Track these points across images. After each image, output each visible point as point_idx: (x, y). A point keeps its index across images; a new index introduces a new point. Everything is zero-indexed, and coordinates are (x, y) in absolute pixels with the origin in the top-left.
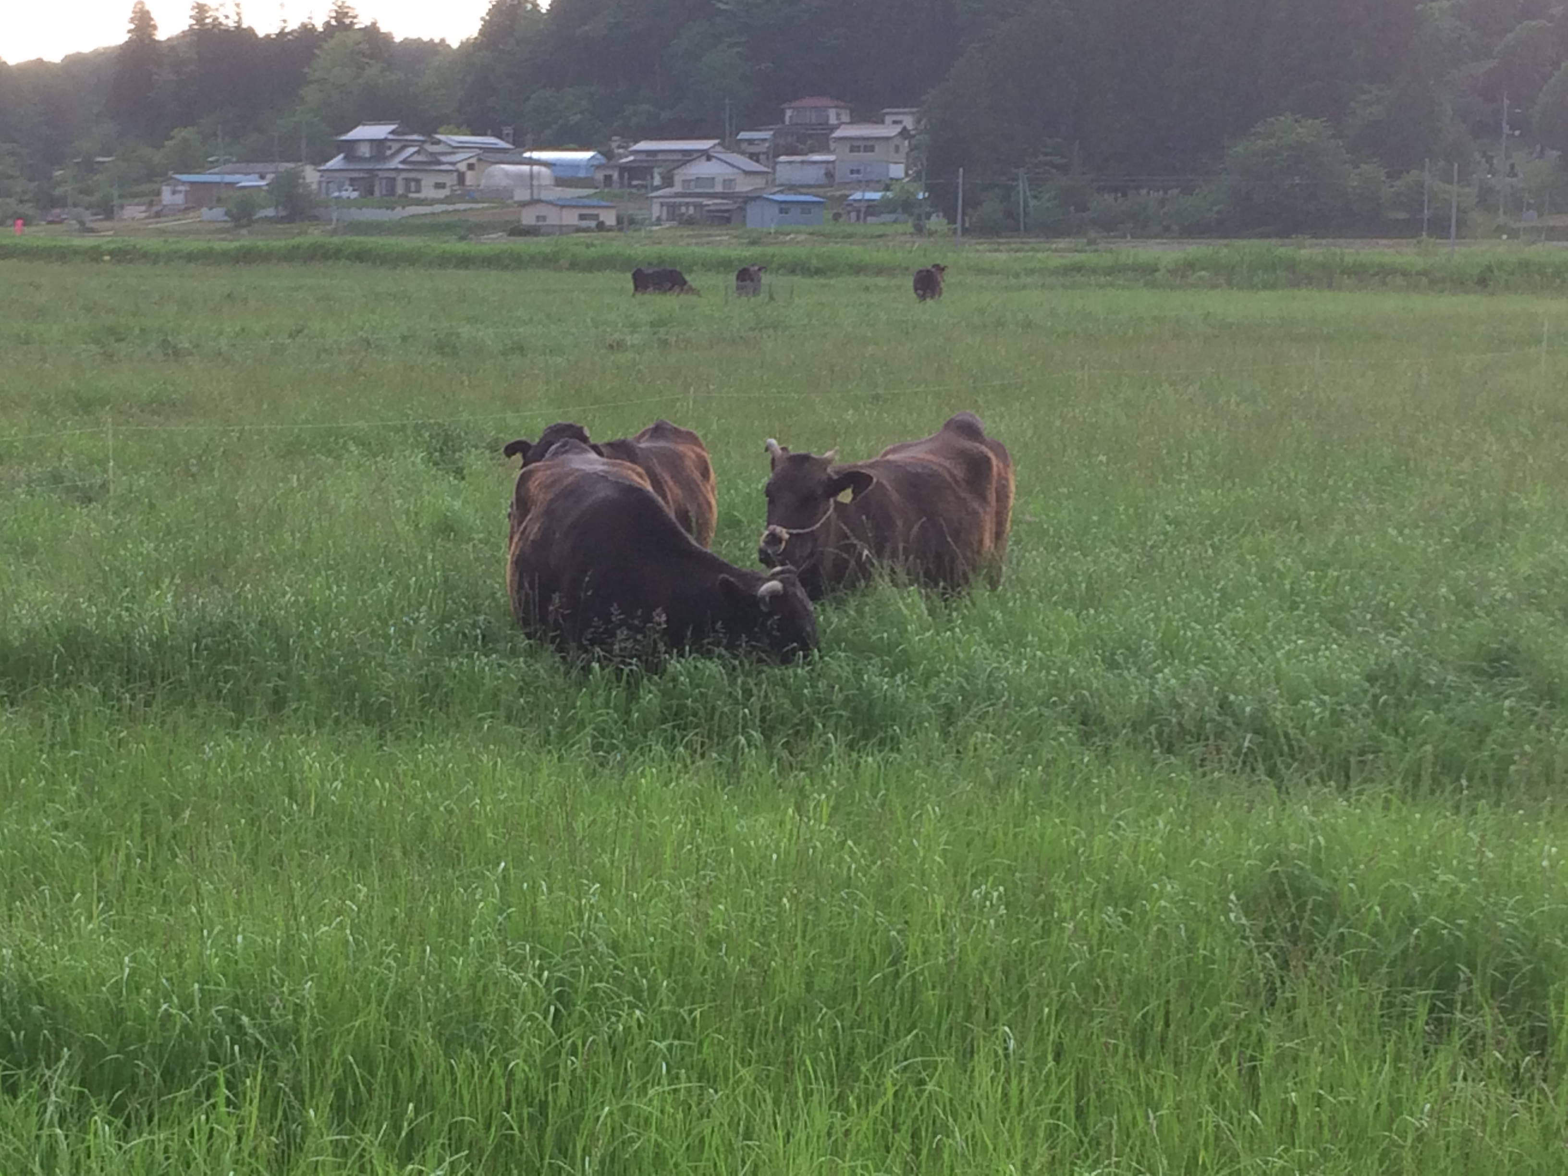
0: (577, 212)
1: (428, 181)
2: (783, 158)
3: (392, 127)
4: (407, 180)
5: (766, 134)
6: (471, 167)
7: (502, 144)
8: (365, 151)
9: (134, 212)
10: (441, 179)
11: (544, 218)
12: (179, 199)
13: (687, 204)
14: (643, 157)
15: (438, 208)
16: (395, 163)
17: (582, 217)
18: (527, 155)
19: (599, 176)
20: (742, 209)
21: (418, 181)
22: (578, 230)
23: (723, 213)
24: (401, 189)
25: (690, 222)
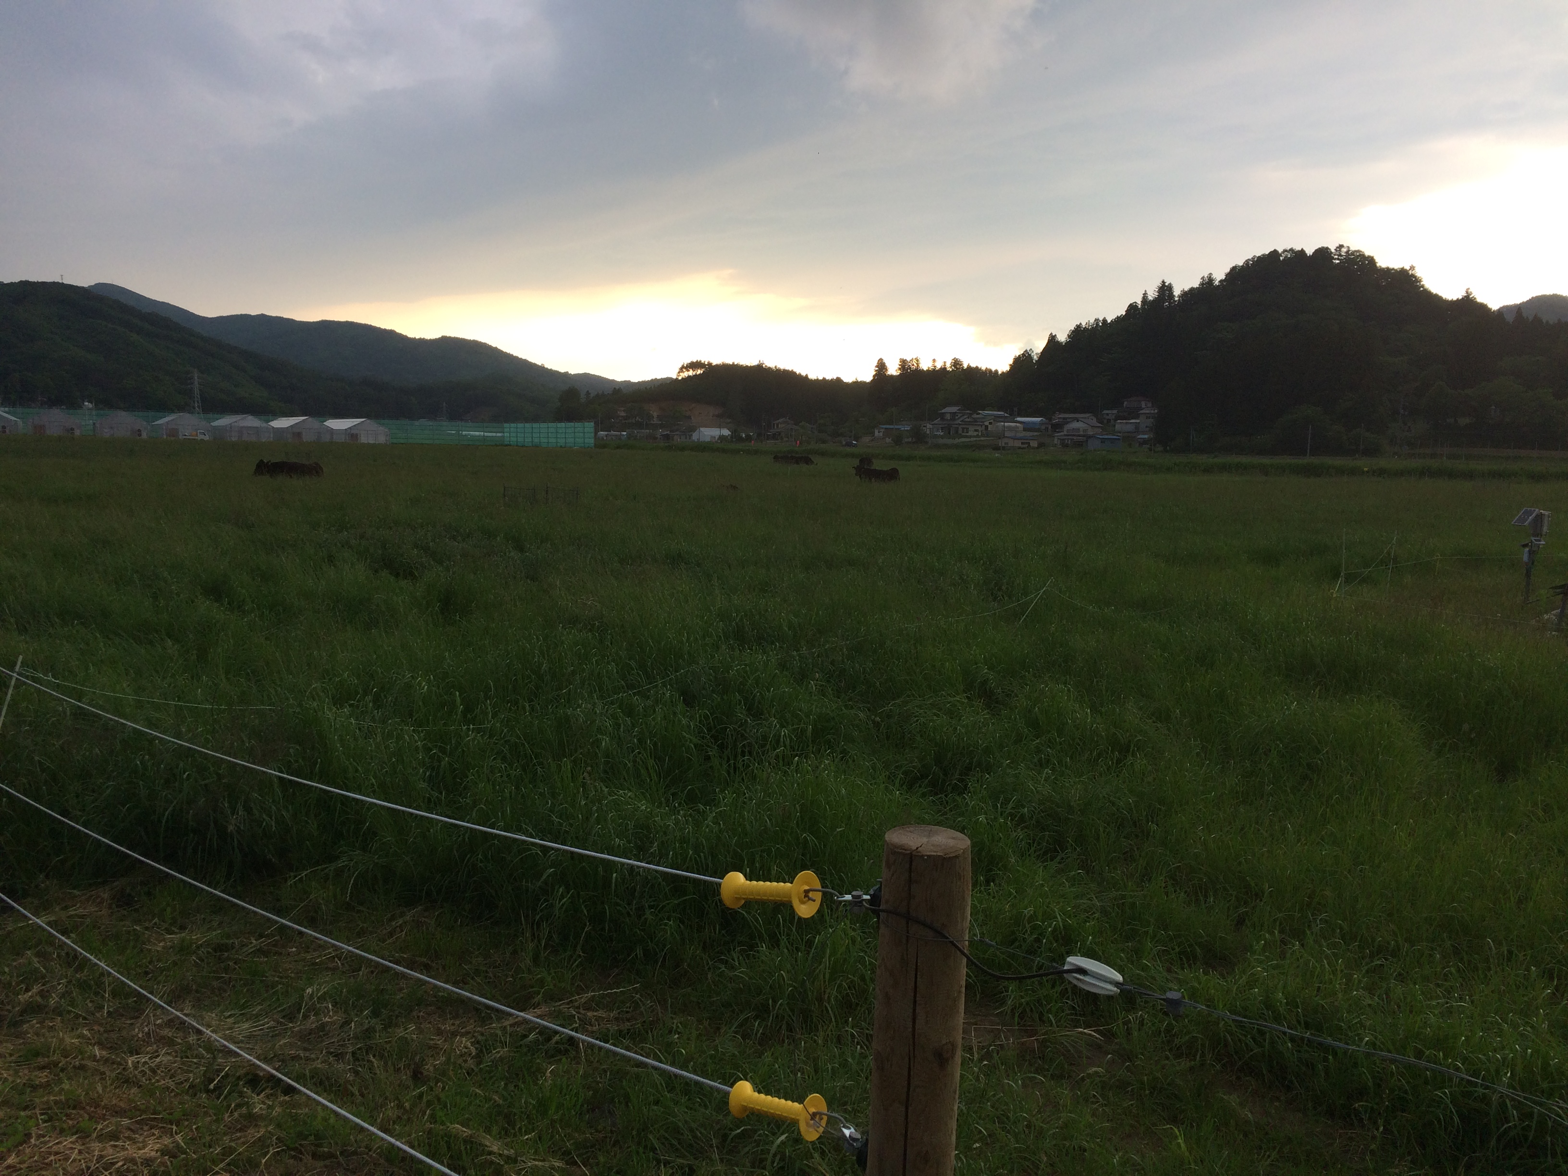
0: (1020, 441)
1: (971, 429)
2: (1119, 421)
3: (958, 408)
4: (963, 429)
5: (1115, 412)
6: (990, 423)
7: (1006, 415)
8: (948, 417)
9: (866, 439)
10: (976, 428)
11: (1007, 443)
12: (881, 434)
13: (1068, 439)
14: (1061, 420)
15: (972, 439)
16: (959, 422)
17: (1022, 443)
19: (1043, 427)
20: (1087, 441)
21: (968, 429)
22: (1020, 448)
23: (1080, 442)
24: (960, 431)
25: (1067, 446)
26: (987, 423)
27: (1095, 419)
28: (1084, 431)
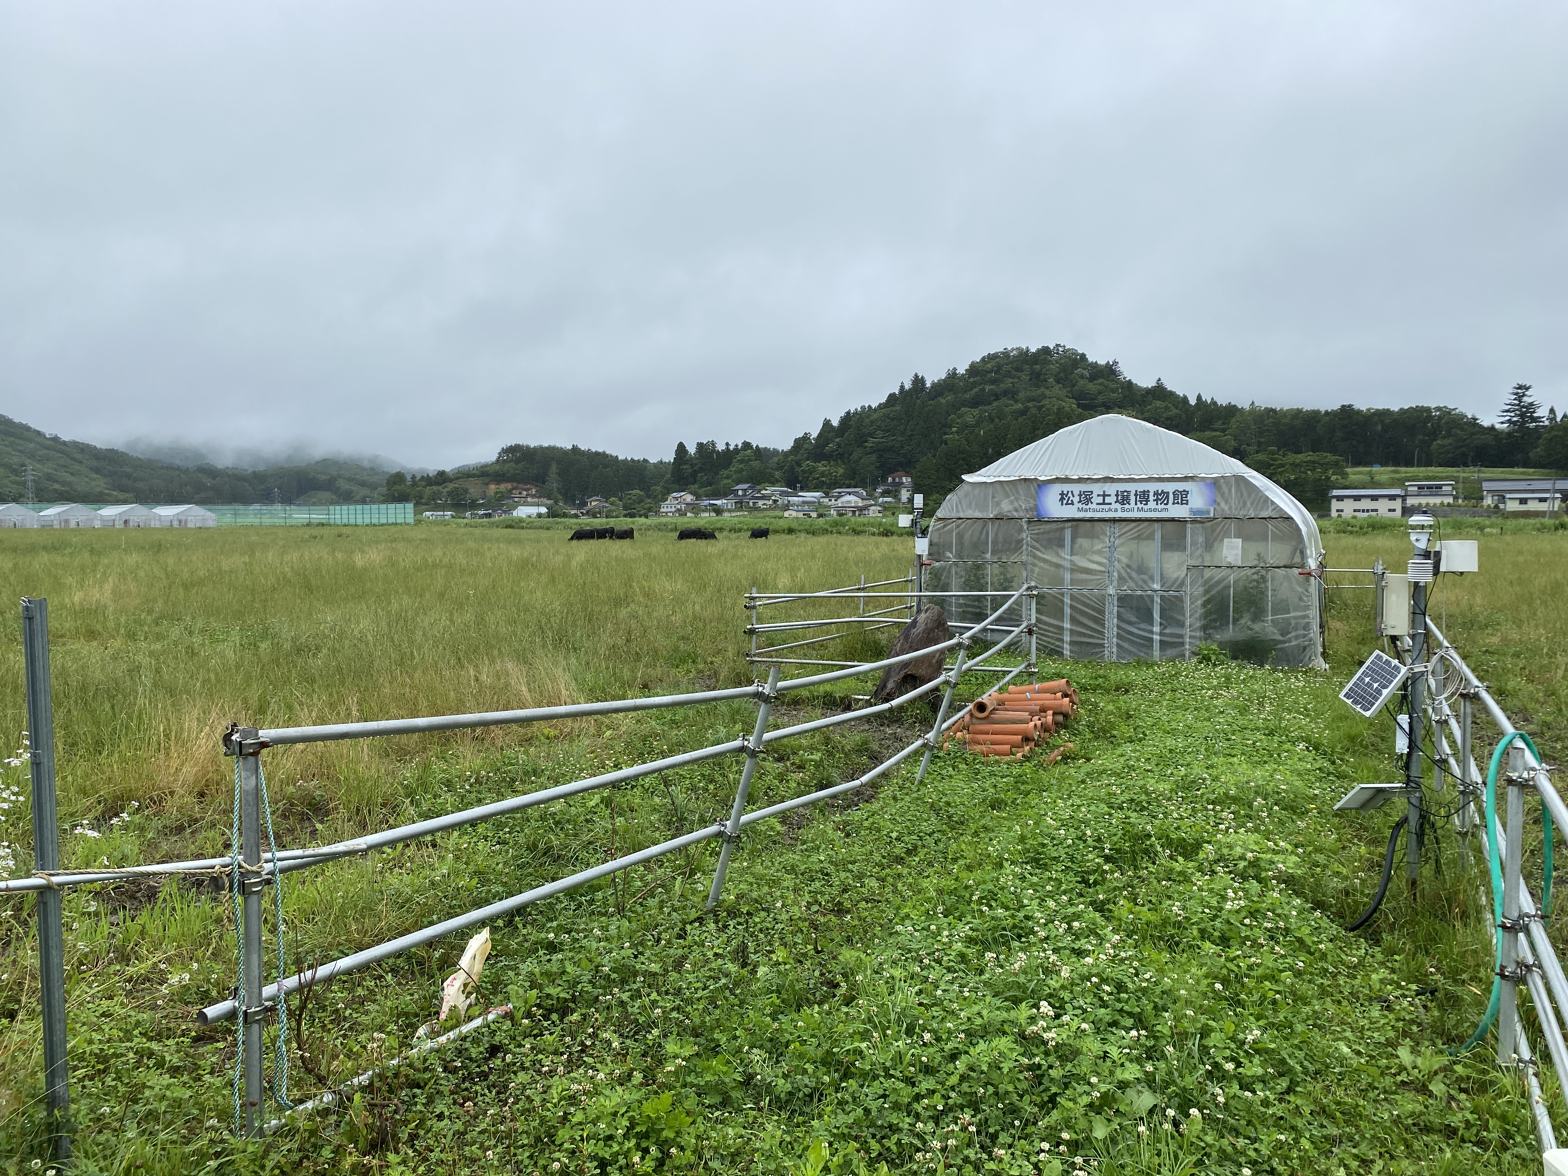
6: (777, 498)
7: (791, 490)
16: (749, 497)
18: (802, 494)
26: (774, 498)
28: (856, 503)
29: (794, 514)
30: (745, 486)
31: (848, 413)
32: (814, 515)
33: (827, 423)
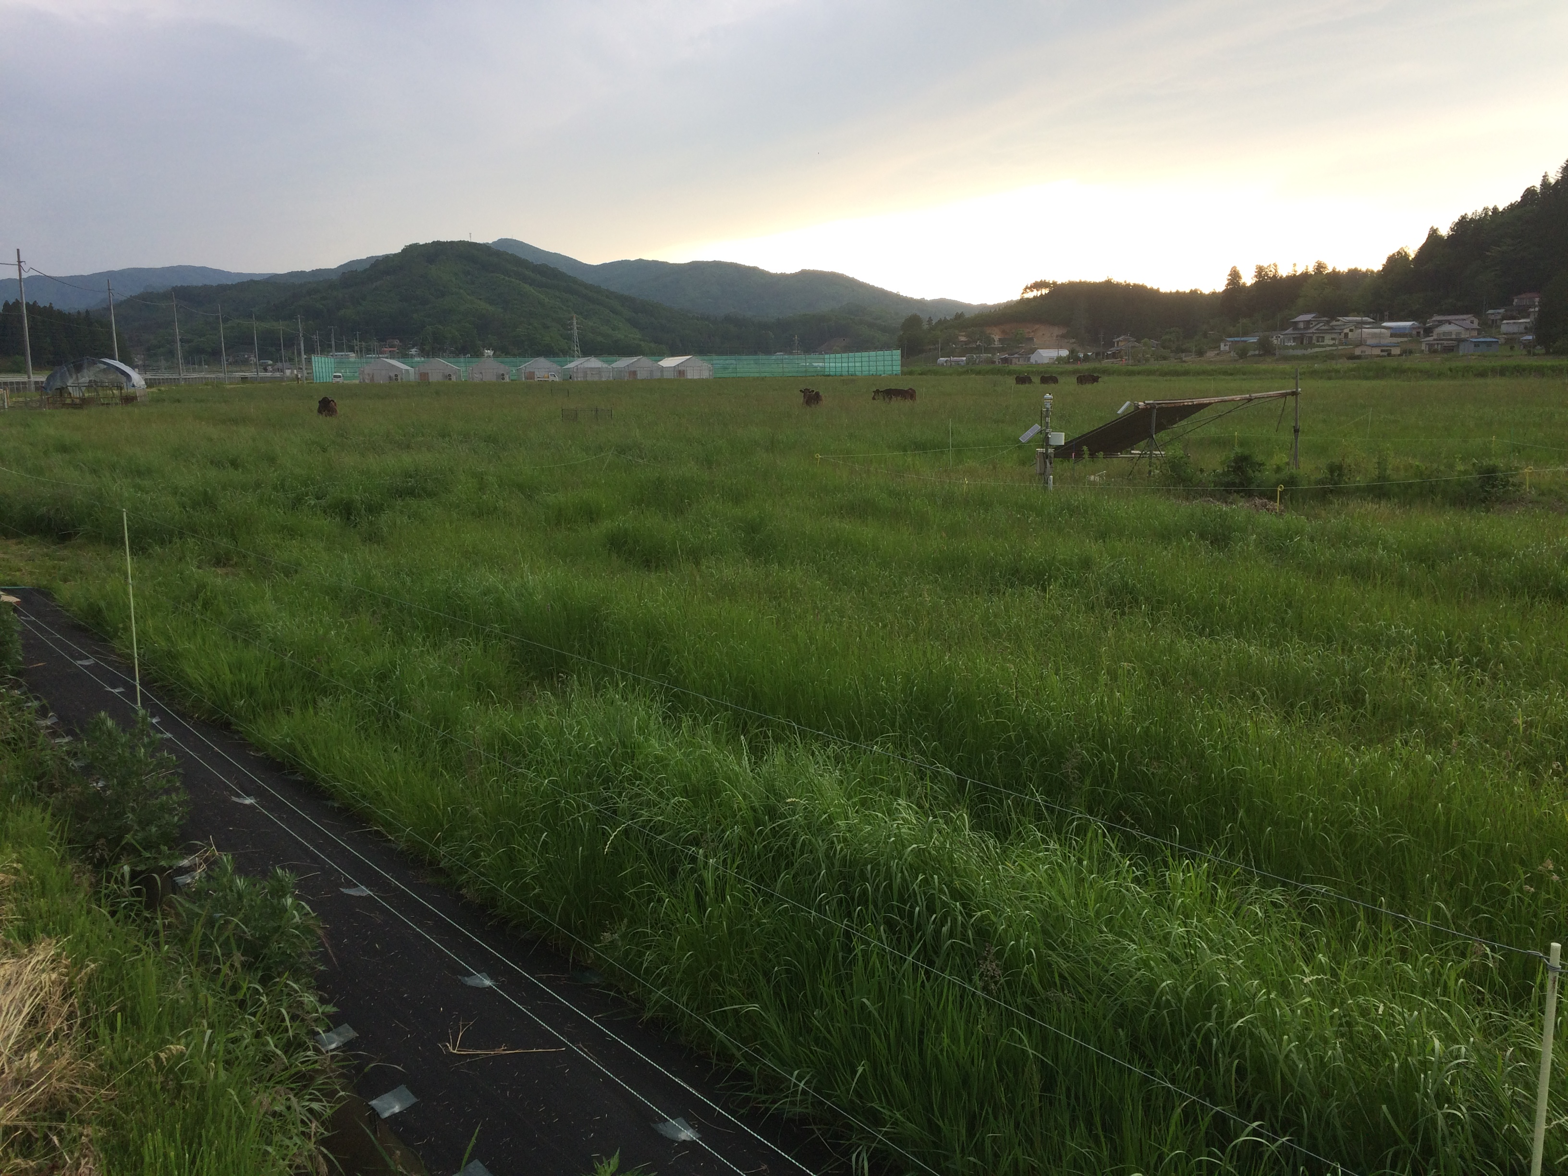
0: (1381, 349)
1: (1328, 337)
2: (1505, 322)
3: (1313, 315)
4: (1318, 338)
5: (1502, 311)
6: (1351, 330)
7: (1373, 320)
8: (1301, 325)
9: (1211, 354)
10: (1333, 336)
11: (1364, 352)
12: (1227, 348)
13: (1437, 344)
14: (1433, 323)
15: (1328, 349)
16: (1313, 330)
17: (1382, 351)
18: (1385, 324)
19: (1414, 332)
20: (1458, 346)
21: (1323, 337)
22: (1378, 356)
23: (1451, 348)
24: (1314, 341)
25: (1435, 351)
26: (1347, 331)
27: (1476, 321)
28: (1458, 334)
29: (1368, 351)
30: (1308, 317)
31: (1464, 218)
32: (1396, 351)
33: (1433, 234)
